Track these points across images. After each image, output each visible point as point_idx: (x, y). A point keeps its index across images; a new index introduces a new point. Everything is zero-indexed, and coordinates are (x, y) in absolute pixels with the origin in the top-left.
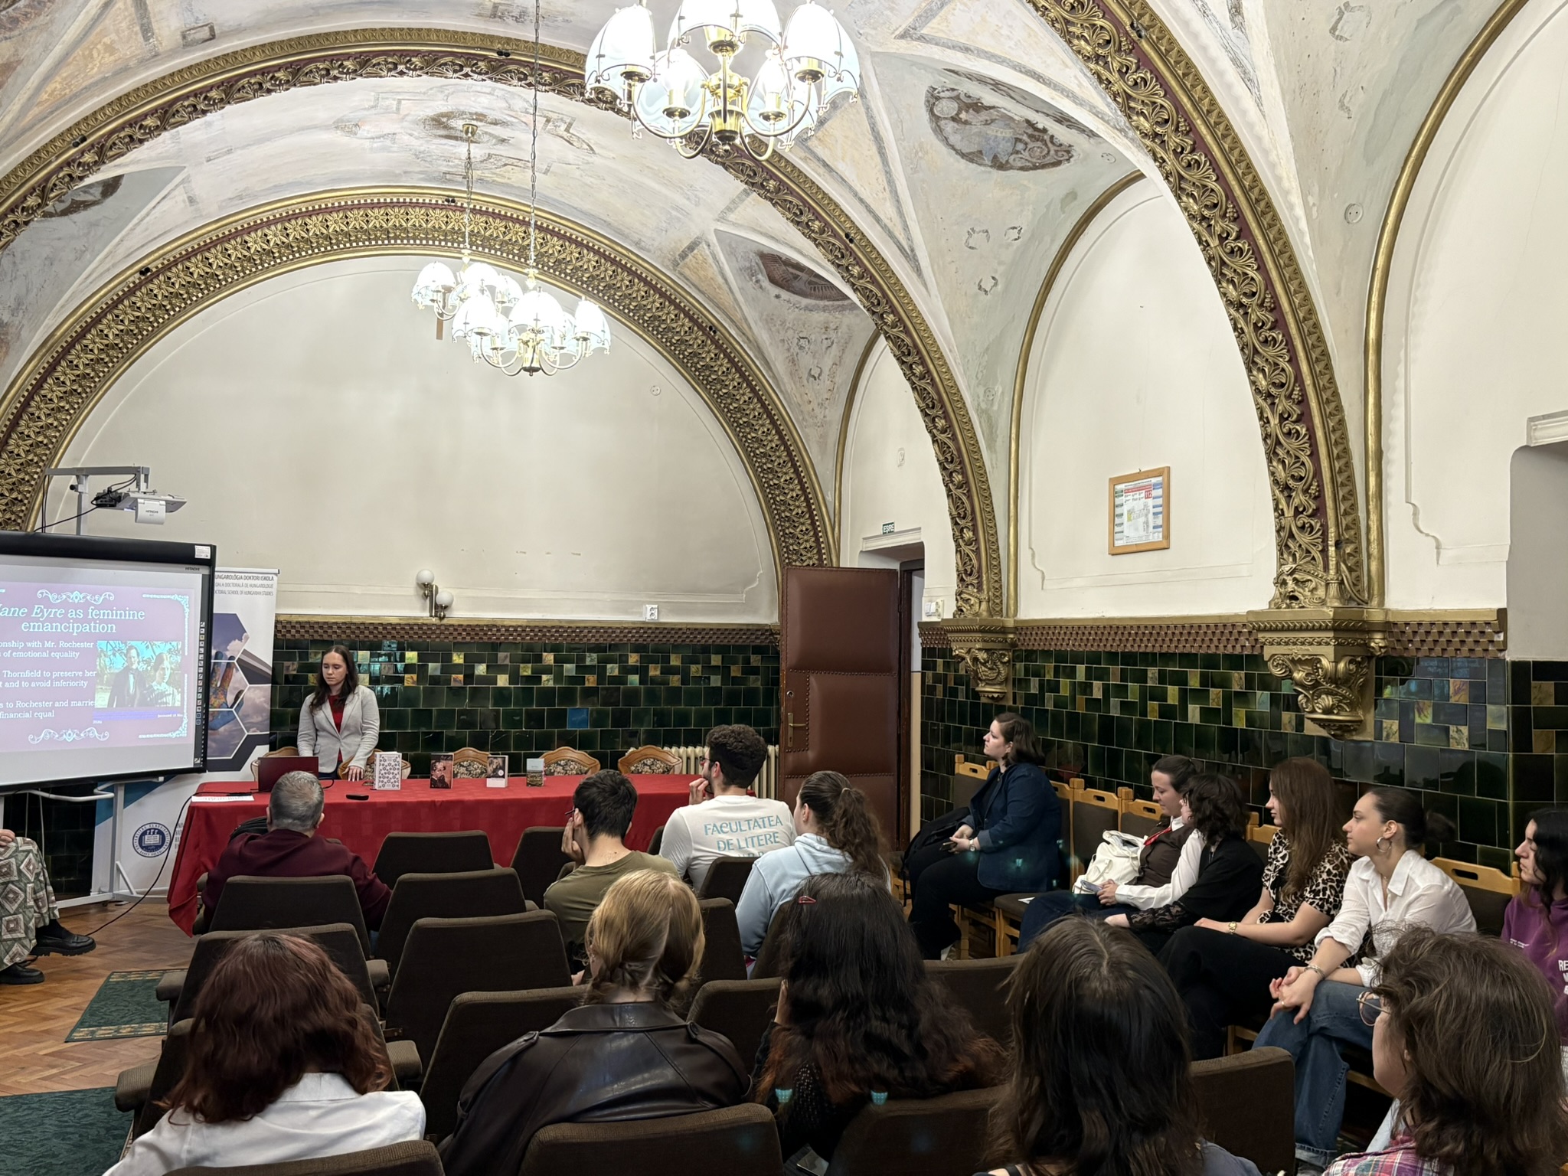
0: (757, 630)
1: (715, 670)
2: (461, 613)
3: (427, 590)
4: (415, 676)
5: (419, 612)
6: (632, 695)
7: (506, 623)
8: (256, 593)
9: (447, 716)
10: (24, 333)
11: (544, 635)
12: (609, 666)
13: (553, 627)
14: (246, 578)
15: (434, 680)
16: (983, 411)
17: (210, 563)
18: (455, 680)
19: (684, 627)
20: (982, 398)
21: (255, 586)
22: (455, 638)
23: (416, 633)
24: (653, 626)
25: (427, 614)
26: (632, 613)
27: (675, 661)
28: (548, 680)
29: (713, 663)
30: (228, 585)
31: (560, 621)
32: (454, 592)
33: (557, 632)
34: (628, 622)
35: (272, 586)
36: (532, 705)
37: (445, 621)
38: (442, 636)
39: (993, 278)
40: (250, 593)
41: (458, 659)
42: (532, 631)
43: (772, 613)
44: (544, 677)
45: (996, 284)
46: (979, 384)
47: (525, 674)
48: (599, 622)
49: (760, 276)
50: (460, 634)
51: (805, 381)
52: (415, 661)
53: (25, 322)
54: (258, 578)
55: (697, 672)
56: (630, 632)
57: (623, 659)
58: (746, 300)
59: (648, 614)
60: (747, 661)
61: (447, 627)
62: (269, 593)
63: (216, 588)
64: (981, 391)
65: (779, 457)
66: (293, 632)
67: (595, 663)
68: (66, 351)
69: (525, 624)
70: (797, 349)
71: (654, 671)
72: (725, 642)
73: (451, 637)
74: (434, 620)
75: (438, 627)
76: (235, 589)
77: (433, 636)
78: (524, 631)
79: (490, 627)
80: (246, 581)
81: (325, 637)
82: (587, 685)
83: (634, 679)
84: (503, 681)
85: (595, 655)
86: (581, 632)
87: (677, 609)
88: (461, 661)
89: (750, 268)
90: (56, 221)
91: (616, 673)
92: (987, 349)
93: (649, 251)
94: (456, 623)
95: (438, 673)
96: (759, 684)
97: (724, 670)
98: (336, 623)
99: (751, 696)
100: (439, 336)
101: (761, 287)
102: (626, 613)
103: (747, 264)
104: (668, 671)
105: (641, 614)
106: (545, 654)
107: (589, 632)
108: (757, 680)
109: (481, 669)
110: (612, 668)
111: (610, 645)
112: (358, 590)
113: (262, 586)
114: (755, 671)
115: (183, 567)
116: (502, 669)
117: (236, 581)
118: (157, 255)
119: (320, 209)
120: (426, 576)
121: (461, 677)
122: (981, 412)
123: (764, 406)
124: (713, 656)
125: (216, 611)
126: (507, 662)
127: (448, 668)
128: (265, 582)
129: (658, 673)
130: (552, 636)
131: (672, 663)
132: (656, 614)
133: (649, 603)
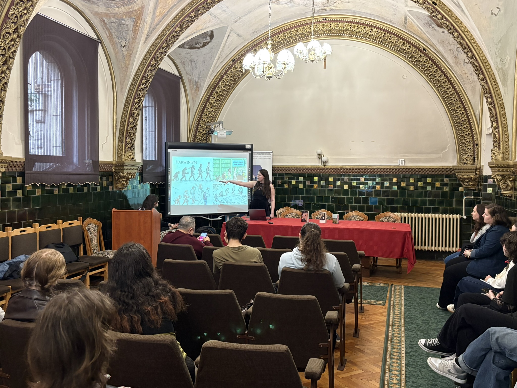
0: (447, 168)
1: (429, 184)
2: (331, 164)
3: (320, 156)
4: (317, 185)
5: (318, 164)
6: (394, 193)
7: (347, 167)
8: (266, 159)
9: (327, 199)
10: (202, 84)
11: (361, 171)
12: (385, 182)
13: (364, 168)
14: (263, 154)
15: (322, 186)
16: (500, 69)
17: (251, 150)
18: (330, 187)
19: (415, 167)
20: (499, 63)
21: (266, 156)
23: (317, 171)
24: (402, 167)
25: (320, 164)
26: (394, 163)
27: (412, 180)
28: (362, 187)
29: (428, 181)
30: (258, 156)
31: (366, 166)
32: (329, 157)
34: (392, 166)
35: (271, 156)
36: (357, 196)
37: (326, 167)
38: (325, 172)
39: (498, 8)
40: (264, 159)
41: (331, 179)
42: (356, 170)
43: (454, 161)
44: (361, 186)
45: (500, 11)
46: (497, 57)
47: (354, 185)
48: (381, 166)
49: (433, 25)
50: (331, 171)
51: (463, 65)
52: (317, 180)
53: (201, 81)
54: (266, 154)
55: (421, 185)
56: (393, 170)
57: (391, 180)
58: (430, 36)
59: (400, 163)
60: (443, 180)
61: (327, 169)
62: (270, 159)
63: (253, 158)
64: (498, 60)
65: (454, 98)
66: (280, 170)
67: (380, 181)
68: (215, 88)
69: (353, 167)
70: (457, 52)
71: (403, 184)
72: (433, 173)
73: (328, 172)
74: (322, 166)
75: (324, 169)
76: (260, 157)
77: (322, 172)
78: (353, 170)
79: (341, 168)
80: (263, 155)
81: (289, 172)
82: (377, 189)
83: (395, 187)
84: (346, 187)
85: (380, 178)
86: (374, 170)
87: (412, 161)
88: (332, 180)
89: (428, 23)
90: (202, 50)
91: (388, 185)
92: (500, 40)
93: (395, 24)
94: (330, 167)
95: (324, 184)
96: (448, 190)
97: (432, 184)
98: (292, 168)
99: (444, 194)
100: (325, 68)
101: (435, 30)
102: (392, 162)
103: (427, 22)
104: (409, 184)
105: (397, 163)
106: (361, 178)
107: (377, 170)
108: (446, 188)
109: (339, 183)
110: (386, 183)
111: (386, 174)
112: (299, 157)
113: (268, 156)
114: (446, 185)
115: (242, 151)
116: (346, 183)
117: (260, 155)
118: (236, 55)
119: (283, 31)
120: (319, 151)
121: (332, 186)
122: (498, 69)
123: (447, 77)
124: (428, 179)
125: (254, 164)
126: (347, 181)
127: (328, 183)
128: (269, 155)
129: (405, 185)
130: (364, 171)
131: (410, 181)
132: (403, 163)
133: (401, 158)
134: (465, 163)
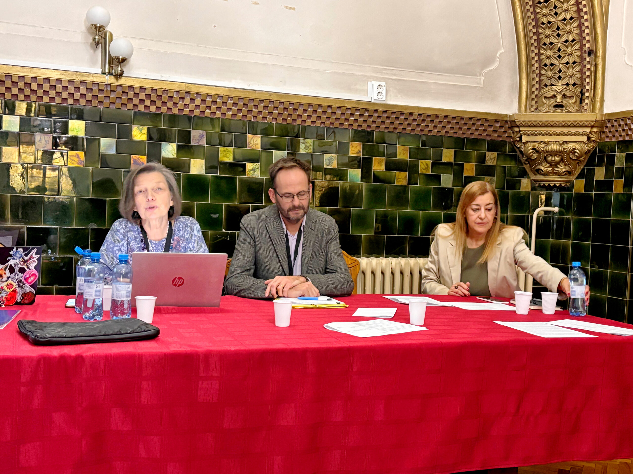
0: (497, 121)
1: (447, 167)
2: (143, 73)
3: (98, 35)
5: (88, 67)
6: (353, 194)
7: (202, 90)
11: (250, 111)
12: (327, 156)
13: (261, 101)
18: (135, 162)
22: (135, 106)
23: (83, 95)
24: (380, 109)
25: (98, 70)
26: (356, 91)
27: (402, 154)
28: (254, 170)
29: (445, 160)
31: (270, 93)
32: (135, 43)
33: (266, 107)
34: (350, 101)
36: (233, 201)
37: (122, 81)
38: (119, 102)
41: (139, 134)
42: (235, 104)
43: (512, 102)
44: (249, 166)
47: (226, 160)
48: (318, 98)
50: (142, 101)
52: (82, 133)
55: (426, 169)
56: (352, 114)
57: (343, 148)
59: (374, 92)
60: (482, 159)
61: (125, 90)
67: (310, 151)
69: (226, 93)
71: (378, 165)
72: (460, 133)
73: (130, 106)
74: (110, 80)
75: (113, 89)
77: (107, 102)
78: (225, 103)
79: (182, 94)
83: (355, 174)
84: (197, 167)
85: (310, 142)
86: (296, 109)
87: (407, 89)
88: (144, 138)
91: (334, 165)
94: (138, 85)
95: (113, 152)
97: (457, 168)
102: (349, 89)
104: (394, 166)
105: (366, 92)
106: (250, 136)
109: (169, 150)
110: (330, 159)
111: (329, 129)
114: (489, 171)
116: (197, 152)
120: (98, 16)
121: (143, 159)
124: (445, 151)
126: (203, 142)
127: (127, 146)
129: (383, 167)
130: (260, 112)
131: (398, 157)
132: (384, 93)
133: (376, 79)
134: (559, 106)
